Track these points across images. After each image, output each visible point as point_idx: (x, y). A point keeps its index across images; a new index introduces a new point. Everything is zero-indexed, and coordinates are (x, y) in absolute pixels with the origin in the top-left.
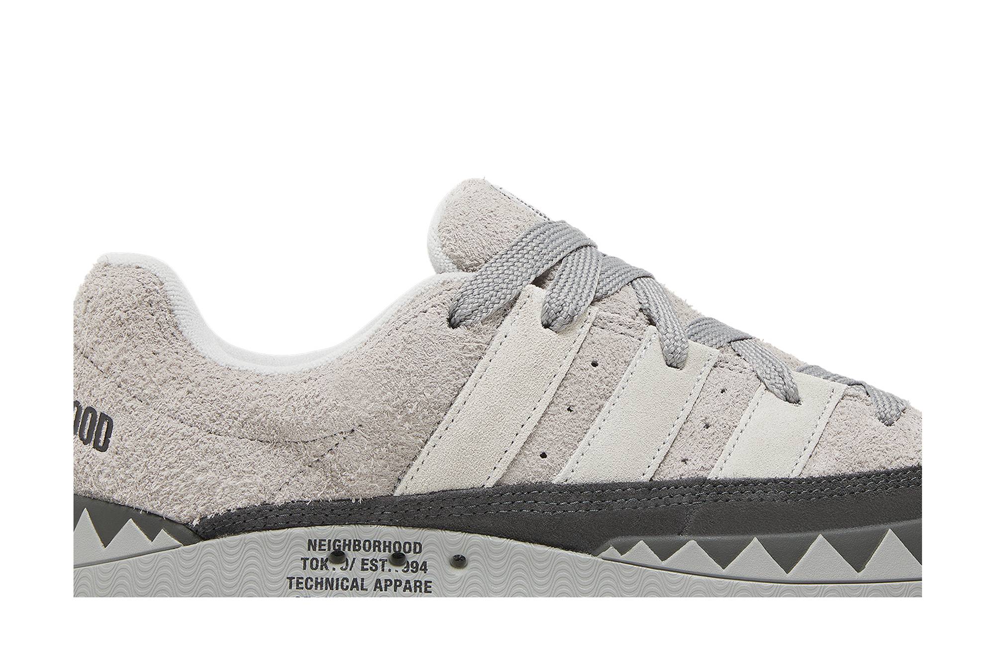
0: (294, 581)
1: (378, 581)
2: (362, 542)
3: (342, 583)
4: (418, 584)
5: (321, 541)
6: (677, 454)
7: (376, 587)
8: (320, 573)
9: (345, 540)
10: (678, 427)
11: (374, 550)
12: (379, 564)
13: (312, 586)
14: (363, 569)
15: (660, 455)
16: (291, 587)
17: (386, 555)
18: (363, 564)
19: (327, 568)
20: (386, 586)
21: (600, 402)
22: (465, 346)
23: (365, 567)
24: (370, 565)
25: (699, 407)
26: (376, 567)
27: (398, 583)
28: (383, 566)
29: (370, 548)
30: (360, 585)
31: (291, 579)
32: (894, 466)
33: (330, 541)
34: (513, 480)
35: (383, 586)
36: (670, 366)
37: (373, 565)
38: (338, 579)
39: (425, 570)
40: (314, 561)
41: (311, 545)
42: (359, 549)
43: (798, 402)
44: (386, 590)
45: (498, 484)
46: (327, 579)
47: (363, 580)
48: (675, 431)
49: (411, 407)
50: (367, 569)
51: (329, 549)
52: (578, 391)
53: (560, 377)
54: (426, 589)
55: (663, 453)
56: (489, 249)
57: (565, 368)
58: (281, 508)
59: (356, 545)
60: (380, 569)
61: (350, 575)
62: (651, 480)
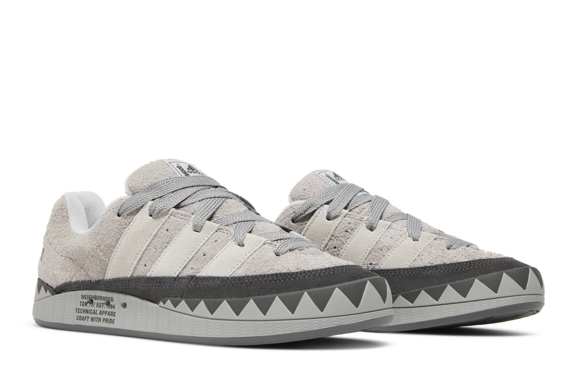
0: (77, 310)
1: (101, 311)
2: (97, 297)
3: (90, 311)
4: (112, 313)
5: (85, 295)
6: (190, 266)
7: (100, 313)
8: (85, 308)
9: (92, 296)
10: (192, 255)
11: (101, 300)
12: (102, 305)
13: (82, 312)
14: (97, 307)
15: (183, 266)
16: (76, 312)
17: (103, 302)
18: (97, 305)
19: (87, 306)
20: (103, 313)
21: (166, 245)
22: (120, 223)
23: (98, 306)
24: (99, 305)
25: (203, 248)
26: (101, 306)
27: (106, 312)
28: (103, 305)
29: (99, 299)
30: (95, 312)
31: (77, 309)
32: (271, 272)
33: (88, 296)
34: (135, 275)
35: (102, 313)
36: (195, 231)
37: (100, 305)
38: (89, 310)
39: (114, 308)
40: (83, 303)
41: (83, 297)
42: (96, 299)
43: (243, 246)
44: (103, 315)
45: (132, 276)
46: (86, 310)
47: (96, 310)
48: (191, 257)
49: (102, 246)
50: (98, 307)
51: (88, 299)
52: (159, 241)
53: (153, 235)
54: (114, 315)
55: (184, 265)
56: (142, 184)
57: (155, 232)
58: (74, 283)
59: (96, 297)
60: (102, 307)
61: (93, 308)
62: (178, 276)
